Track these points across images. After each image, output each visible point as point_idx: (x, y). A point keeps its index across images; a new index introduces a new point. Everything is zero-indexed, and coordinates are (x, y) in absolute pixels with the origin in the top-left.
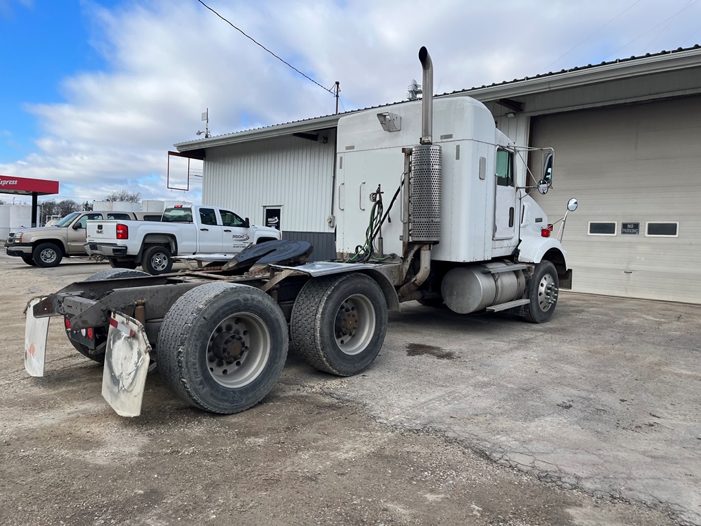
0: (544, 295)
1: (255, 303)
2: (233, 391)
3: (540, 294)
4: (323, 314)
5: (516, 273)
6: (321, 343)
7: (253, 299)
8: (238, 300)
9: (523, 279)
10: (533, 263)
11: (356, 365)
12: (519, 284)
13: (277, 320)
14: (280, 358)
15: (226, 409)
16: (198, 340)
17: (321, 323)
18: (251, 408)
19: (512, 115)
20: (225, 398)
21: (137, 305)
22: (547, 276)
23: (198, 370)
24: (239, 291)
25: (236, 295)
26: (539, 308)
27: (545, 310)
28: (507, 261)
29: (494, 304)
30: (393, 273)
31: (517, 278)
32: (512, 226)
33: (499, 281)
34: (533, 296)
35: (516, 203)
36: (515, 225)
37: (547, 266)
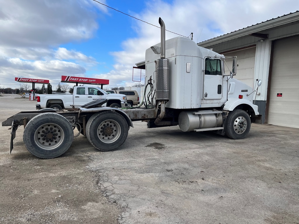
0: (237, 126)
1: (56, 120)
2: (46, 151)
3: (235, 126)
4: (91, 126)
5: (216, 115)
6: (90, 137)
7: (55, 119)
8: (47, 119)
9: (220, 118)
10: (229, 111)
11: (109, 147)
12: (217, 120)
13: (67, 127)
14: (68, 141)
15: (43, 157)
16: (29, 131)
17: (90, 130)
18: (55, 158)
19: (262, 41)
20: (42, 153)
21: (24, 119)
22: (240, 117)
23: (30, 142)
24: (48, 115)
25: (47, 117)
26: (234, 132)
27: (240, 133)
28: (215, 109)
29: (200, 128)
30: (151, 113)
31: (216, 117)
32: (220, 94)
33: (202, 118)
34: (230, 126)
35: (223, 83)
36: (223, 93)
37: (240, 112)
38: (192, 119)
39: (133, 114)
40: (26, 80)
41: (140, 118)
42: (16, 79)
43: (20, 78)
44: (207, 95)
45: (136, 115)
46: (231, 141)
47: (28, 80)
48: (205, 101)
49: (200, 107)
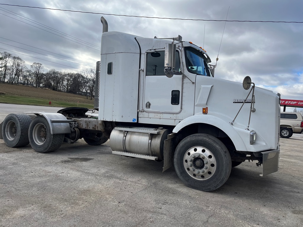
29: (126, 151)
31: (149, 139)
32: (178, 104)
35: (184, 87)
36: (183, 103)
37: (197, 138)
39: (85, 123)
41: (91, 128)
45: (88, 125)
48: (146, 114)
49: (133, 121)
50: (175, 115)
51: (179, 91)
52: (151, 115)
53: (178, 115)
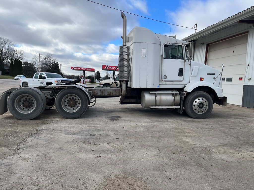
3: (194, 106)
5: (173, 94)
10: (187, 92)
14: (39, 108)
15: (20, 118)
19: (253, 27)
20: (19, 115)
22: (201, 98)
25: (23, 89)
26: (193, 111)
27: (200, 113)
28: (175, 90)
29: (155, 106)
30: (116, 91)
31: (173, 97)
32: (182, 76)
33: (158, 97)
34: (188, 106)
35: (185, 66)
36: (184, 76)
37: (200, 93)
38: (148, 97)
39: (100, 91)
40: (78, 68)
41: (106, 95)
42: (72, 68)
43: (74, 67)
44: (167, 77)
45: (103, 92)
46: (189, 119)
47: (80, 68)
48: (164, 83)
49: (158, 87)
50: (180, 82)
51: (182, 69)
52: (167, 83)
53: (182, 82)
